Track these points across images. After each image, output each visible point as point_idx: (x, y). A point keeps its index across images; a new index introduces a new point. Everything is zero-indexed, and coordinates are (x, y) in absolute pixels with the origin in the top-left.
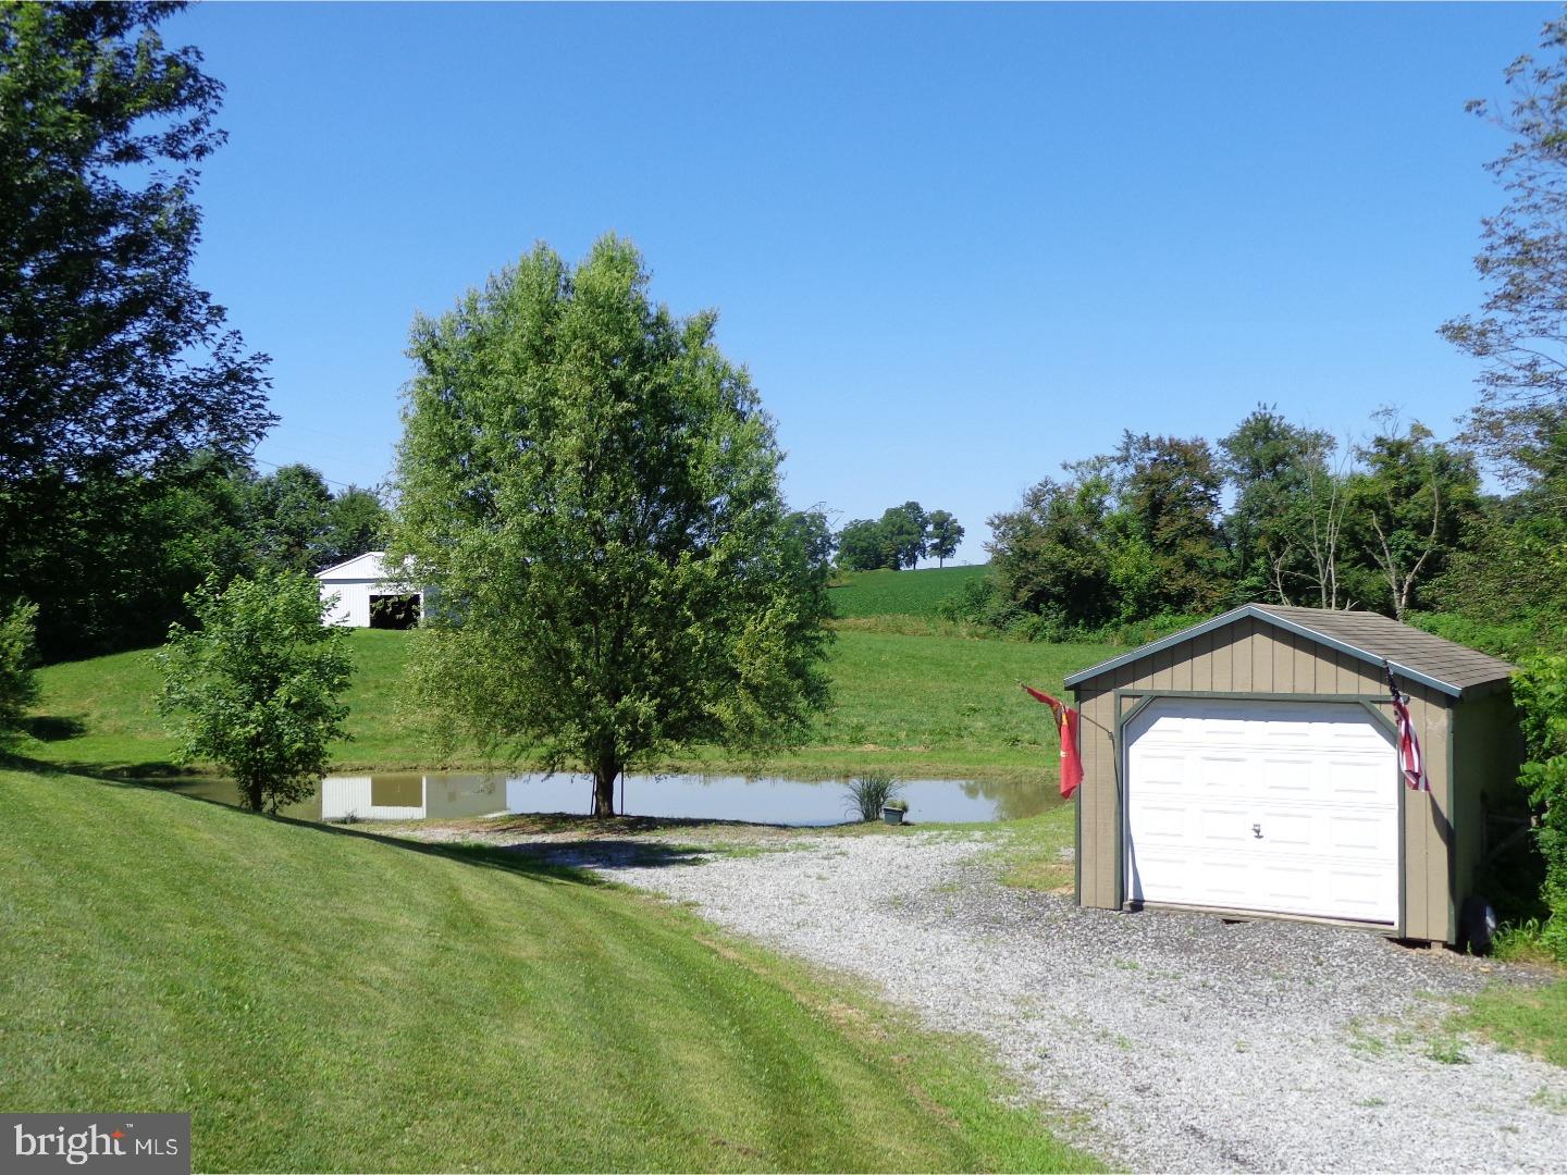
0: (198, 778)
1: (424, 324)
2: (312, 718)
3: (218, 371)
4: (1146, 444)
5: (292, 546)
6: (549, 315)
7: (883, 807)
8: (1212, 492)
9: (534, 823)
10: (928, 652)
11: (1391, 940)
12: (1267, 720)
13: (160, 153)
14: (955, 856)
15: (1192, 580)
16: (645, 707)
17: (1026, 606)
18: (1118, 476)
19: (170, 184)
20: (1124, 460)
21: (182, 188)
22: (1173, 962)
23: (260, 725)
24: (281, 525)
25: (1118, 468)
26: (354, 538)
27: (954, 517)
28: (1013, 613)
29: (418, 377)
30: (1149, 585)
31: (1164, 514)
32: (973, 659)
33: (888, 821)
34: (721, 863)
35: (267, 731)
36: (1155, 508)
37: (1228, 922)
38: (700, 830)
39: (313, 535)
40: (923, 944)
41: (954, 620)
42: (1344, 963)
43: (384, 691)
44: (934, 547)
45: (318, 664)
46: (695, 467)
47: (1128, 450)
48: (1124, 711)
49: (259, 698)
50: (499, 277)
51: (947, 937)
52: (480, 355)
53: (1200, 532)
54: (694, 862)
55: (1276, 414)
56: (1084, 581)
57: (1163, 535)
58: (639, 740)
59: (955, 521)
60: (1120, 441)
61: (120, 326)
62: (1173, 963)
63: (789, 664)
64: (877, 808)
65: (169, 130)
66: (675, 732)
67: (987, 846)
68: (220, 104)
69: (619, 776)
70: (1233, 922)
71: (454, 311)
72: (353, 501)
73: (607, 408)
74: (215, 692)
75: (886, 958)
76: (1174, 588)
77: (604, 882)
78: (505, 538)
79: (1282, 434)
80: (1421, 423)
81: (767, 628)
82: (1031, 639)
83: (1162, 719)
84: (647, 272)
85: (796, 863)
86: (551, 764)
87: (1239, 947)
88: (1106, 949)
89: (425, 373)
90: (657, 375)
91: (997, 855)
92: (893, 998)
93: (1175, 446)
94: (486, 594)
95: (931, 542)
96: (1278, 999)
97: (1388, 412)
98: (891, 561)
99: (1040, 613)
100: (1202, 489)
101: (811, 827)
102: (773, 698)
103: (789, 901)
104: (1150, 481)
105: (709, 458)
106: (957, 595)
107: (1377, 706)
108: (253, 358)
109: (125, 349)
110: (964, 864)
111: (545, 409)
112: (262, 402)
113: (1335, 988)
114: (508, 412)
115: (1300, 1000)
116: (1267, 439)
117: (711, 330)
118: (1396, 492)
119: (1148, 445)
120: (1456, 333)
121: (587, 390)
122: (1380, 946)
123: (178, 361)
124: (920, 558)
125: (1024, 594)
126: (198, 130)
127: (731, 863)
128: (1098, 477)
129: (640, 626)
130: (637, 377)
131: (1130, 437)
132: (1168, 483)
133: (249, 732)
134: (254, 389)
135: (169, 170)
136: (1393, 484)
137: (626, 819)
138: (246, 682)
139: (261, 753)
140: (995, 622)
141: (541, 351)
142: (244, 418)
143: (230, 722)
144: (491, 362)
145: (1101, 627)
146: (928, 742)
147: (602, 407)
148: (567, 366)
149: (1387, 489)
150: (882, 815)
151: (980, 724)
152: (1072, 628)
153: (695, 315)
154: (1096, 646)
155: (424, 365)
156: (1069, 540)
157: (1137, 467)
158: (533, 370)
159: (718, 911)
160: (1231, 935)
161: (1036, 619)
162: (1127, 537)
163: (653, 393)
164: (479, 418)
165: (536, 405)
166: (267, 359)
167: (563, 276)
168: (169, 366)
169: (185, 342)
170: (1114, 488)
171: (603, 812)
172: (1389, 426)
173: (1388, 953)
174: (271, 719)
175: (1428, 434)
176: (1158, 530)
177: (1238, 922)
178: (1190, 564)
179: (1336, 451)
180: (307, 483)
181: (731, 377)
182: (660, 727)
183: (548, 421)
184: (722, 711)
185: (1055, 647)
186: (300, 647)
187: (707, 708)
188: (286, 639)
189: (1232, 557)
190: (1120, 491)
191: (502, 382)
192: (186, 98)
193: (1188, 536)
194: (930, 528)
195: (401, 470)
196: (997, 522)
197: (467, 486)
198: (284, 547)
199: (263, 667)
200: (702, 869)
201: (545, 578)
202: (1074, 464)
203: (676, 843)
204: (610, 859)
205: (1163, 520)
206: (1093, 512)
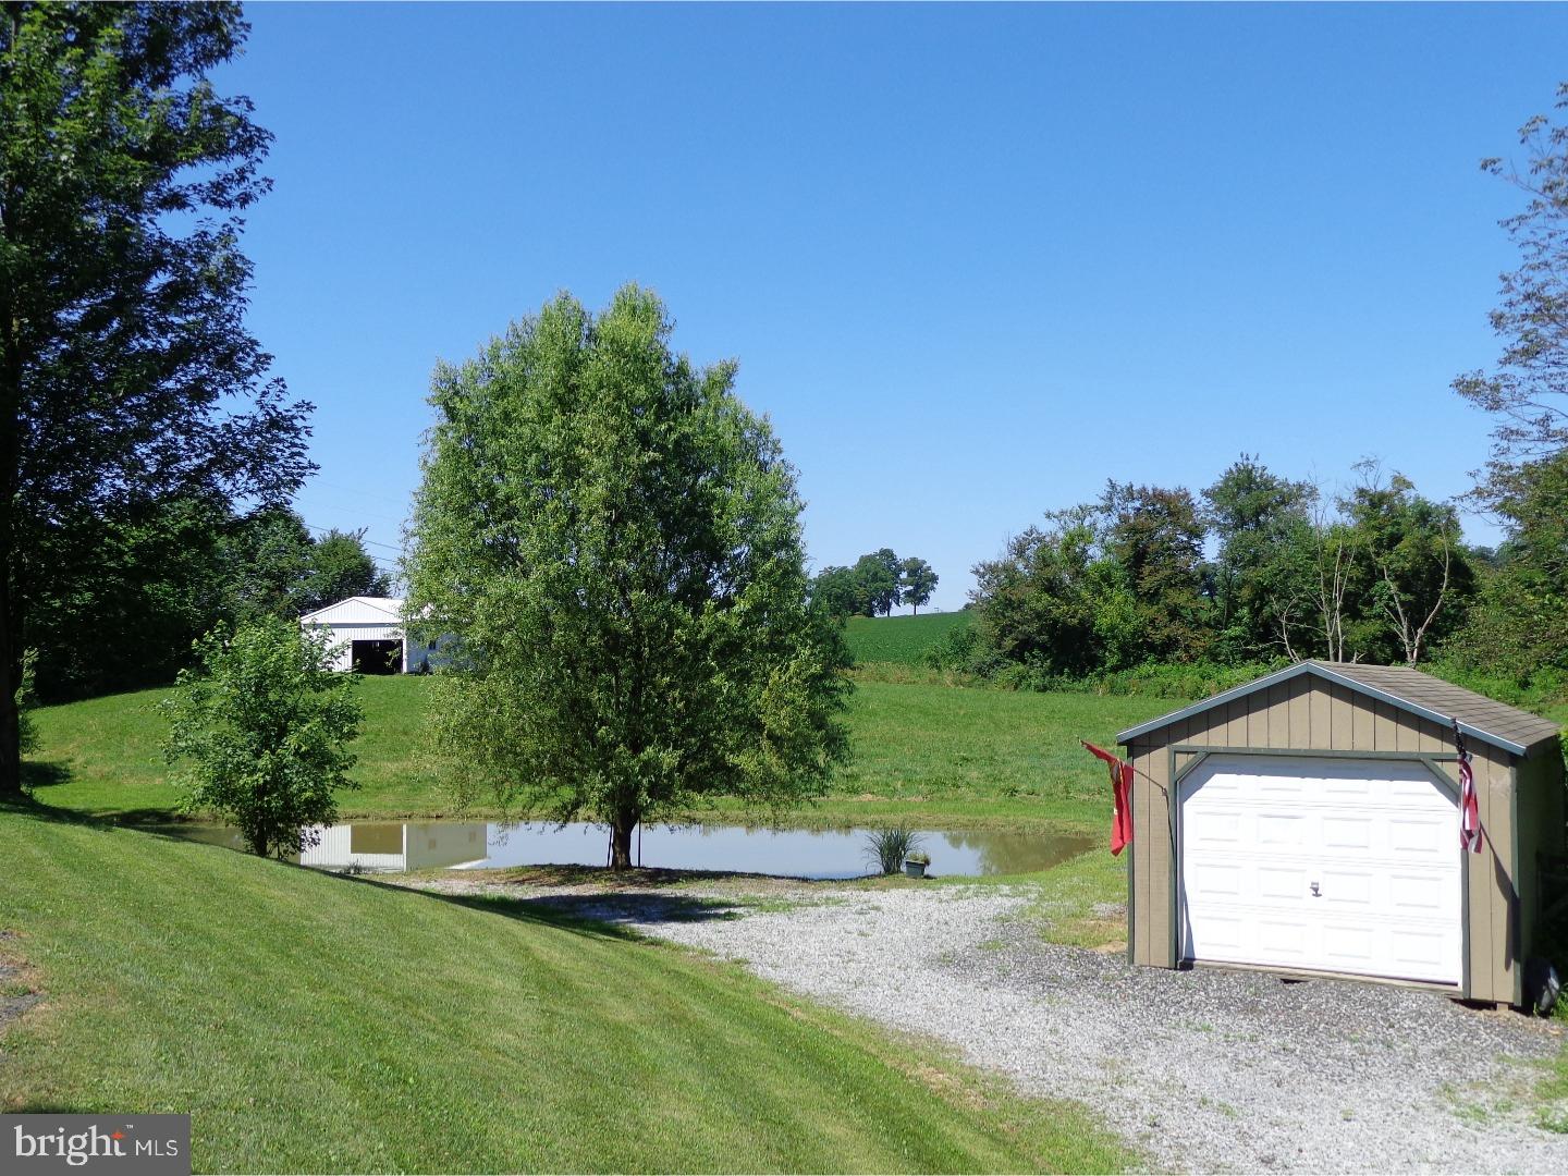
0: (189, 825)
1: (445, 372)
2: (320, 766)
3: (260, 419)
4: (1130, 494)
5: (273, 590)
6: (573, 364)
7: (904, 860)
8: (1195, 542)
9: (550, 874)
10: (915, 700)
11: (1455, 1001)
12: (1324, 777)
13: (204, 201)
14: (992, 913)
15: (1176, 629)
16: (669, 758)
17: (1011, 655)
18: (1101, 525)
19: (214, 232)
20: (1108, 509)
21: (227, 236)
22: (1244, 1024)
23: (268, 774)
24: (261, 569)
25: (1102, 517)
26: (335, 583)
27: (928, 565)
28: (998, 662)
29: (439, 425)
30: (1133, 634)
31: (1148, 564)
32: (960, 707)
33: (910, 874)
34: (756, 918)
35: (275, 780)
36: (1138, 559)
37: (1286, 981)
38: (721, 883)
39: (294, 579)
40: (988, 1004)
41: (939, 668)
42: (1414, 1025)
43: (372, 737)
44: (908, 594)
45: (327, 712)
46: (719, 516)
47: (1111, 499)
48: (1178, 767)
49: (267, 746)
50: (520, 325)
51: (1009, 997)
52: (503, 403)
53: (1183, 582)
54: (729, 917)
55: (1258, 464)
56: (1067, 629)
57: (1147, 584)
58: (661, 791)
59: (929, 568)
60: (1104, 489)
61: (168, 373)
62: (1245, 1026)
63: (811, 714)
64: (897, 860)
65: (214, 179)
66: (697, 783)
67: (1020, 901)
68: (266, 153)
69: (636, 827)
70: (1293, 982)
71: (476, 359)
72: (335, 545)
73: (633, 458)
74: (223, 741)
75: (956, 1019)
76: (1158, 637)
77: (645, 938)
78: (530, 588)
79: (1265, 485)
80: (1402, 475)
81: (791, 678)
82: (1016, 688)
83: (1217, 775)
84: (670, 322)
85: (832, 917)
86: (566, 814)
87: (1305, 1008)
88: (1172, 1010)
89: (445, 421)
90: (681, 424)
91: (1032, 910)
92: (978, 1062)
93: (1159, 496)
94: (510, 643)
95: (905, 589)
96: (1363, 1063)
97: (1369, 464)
98: (865, 608)
99: (1024, 662)
100: (1186, 539)
101: (832, 880)
102: (793, 749)
103: (838, 959)
104: (1133, 530)
105: (733, 509)
106: (942, 643)
107: (1439, 764)
108: (297, 406)
109: (167, 396)
110: (1002, 920)
111: (570, 458)
112: (302, 450)
113: (1416, 1052)
114: (533, 460)
115: (1386, 1065)
116: (1249, 490)
117: (732, 380)
118: (1378, 543)
119: (1132, 495)
120: (1467, 387)
121: (614, 439)
122: (1446, 1007)
123: (215, 409)
124: (894, 605)
125: (1009, 643)
126: (243, 178)
127: (766, 918)
128: (1081, 526)
129: (663, 676)
130: (663, 427)
131: (1113, 486)
132: (1151, 532)
133: (257, 780)
134: (296, 436)
135: (214, 218)
136: (1376, 534)
137: (644, 871)
138: (254, 730)
139: (269, 802)
140: (980, 670)
141: (566, 399)
142: (284, 467)
143: (238, 768)
144: (515, 411)
145: (1087, 675)
146: (925, 791)
147: (627, 457)
148: (592, 416)
149: (1369, 540)
150: (903, 868)
151: (975, 774)
152: (1057, 677)
153: (716, 366)
154: (1082, 695)
155: (444, 413)
156: (1054, 588)
157: (1120, 516)
158: (557, 419)
159: (770, 969)
160: (1293, 995)
161: (1021, 667)
162: (1111, 586)
163: (677, 443)
164: (502, 466)
165: (561, 454)
166: (310, 408)
167: (586, 325)
168: (205, 414)
169: (225, 390)
170: (1097, 538)
171: (621, 865)
172: (1371, 477)
173: (1456, 1015)
174: (280, 767)
175: (1409, 485)
176: (1142, 579)
177: (1298, 982)
178: (1174, 613)
179: (1318, 503)
180: (288, 527)
181: (754, 427)
182: (682, 778)
183: (573, 470)
184: (744, 761)
185: (1039, 696)
186: (310, 695)
187: (731, 759)
188: (296, 686)
189: (1216, 607)
190: (1103, 540)
191: (526, 431)
192: (234, 147)
193: (1171, 586)
194: (904, 575)
195: (418, 517)
196: (982, 570)
197: (489, 535)
198: (264, 591)
199: (271, 715)
200: (740, 923)
201: (567, 627)
202: (1057, 513)
203: (703, 896)
204: (643, 913)
205: (1147, 569)
206: (1077, 560)
